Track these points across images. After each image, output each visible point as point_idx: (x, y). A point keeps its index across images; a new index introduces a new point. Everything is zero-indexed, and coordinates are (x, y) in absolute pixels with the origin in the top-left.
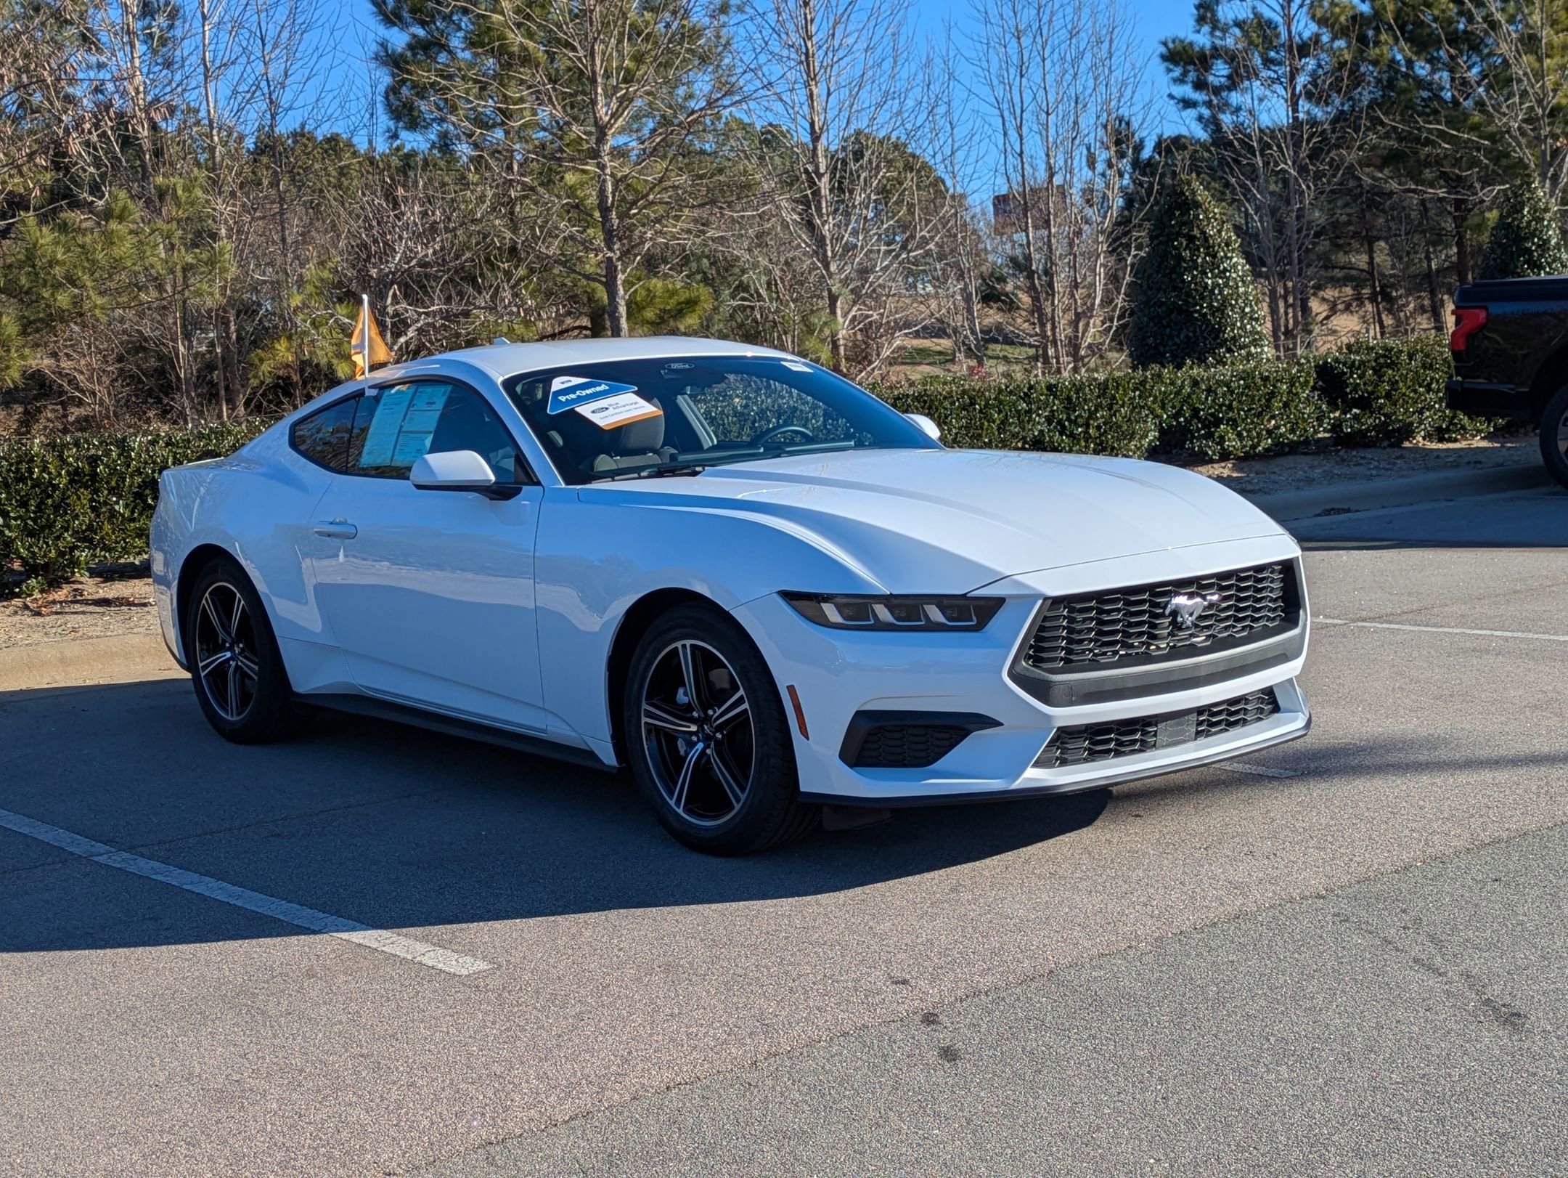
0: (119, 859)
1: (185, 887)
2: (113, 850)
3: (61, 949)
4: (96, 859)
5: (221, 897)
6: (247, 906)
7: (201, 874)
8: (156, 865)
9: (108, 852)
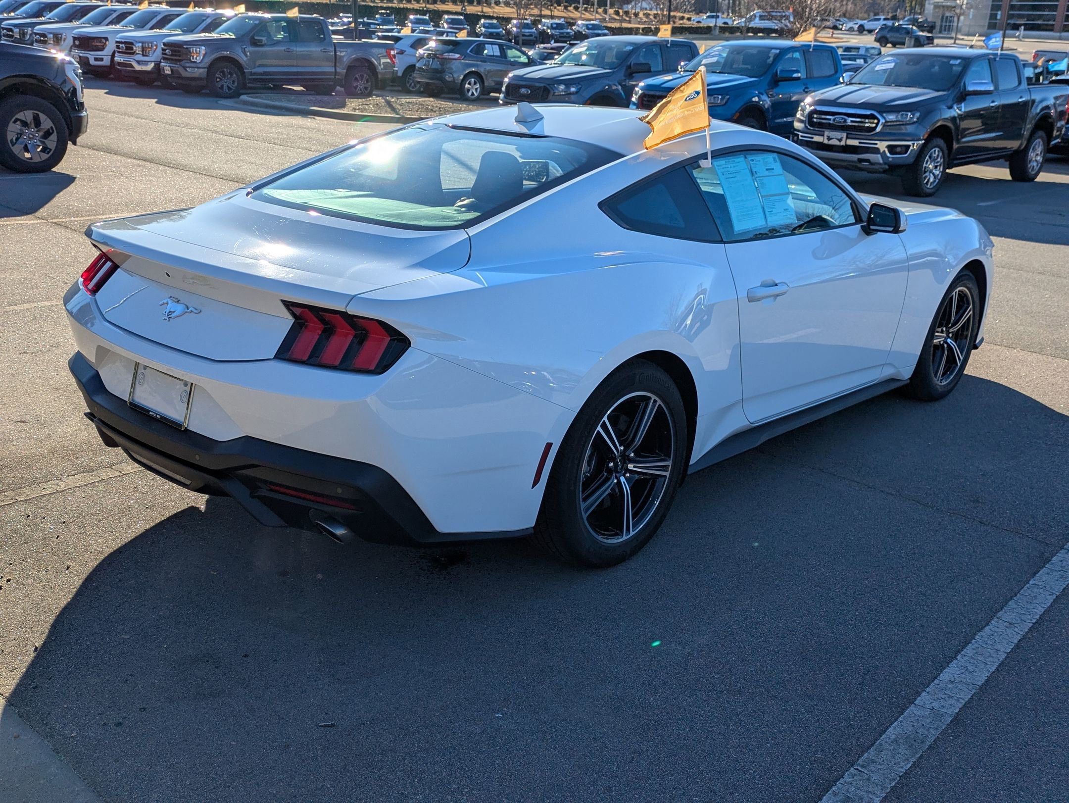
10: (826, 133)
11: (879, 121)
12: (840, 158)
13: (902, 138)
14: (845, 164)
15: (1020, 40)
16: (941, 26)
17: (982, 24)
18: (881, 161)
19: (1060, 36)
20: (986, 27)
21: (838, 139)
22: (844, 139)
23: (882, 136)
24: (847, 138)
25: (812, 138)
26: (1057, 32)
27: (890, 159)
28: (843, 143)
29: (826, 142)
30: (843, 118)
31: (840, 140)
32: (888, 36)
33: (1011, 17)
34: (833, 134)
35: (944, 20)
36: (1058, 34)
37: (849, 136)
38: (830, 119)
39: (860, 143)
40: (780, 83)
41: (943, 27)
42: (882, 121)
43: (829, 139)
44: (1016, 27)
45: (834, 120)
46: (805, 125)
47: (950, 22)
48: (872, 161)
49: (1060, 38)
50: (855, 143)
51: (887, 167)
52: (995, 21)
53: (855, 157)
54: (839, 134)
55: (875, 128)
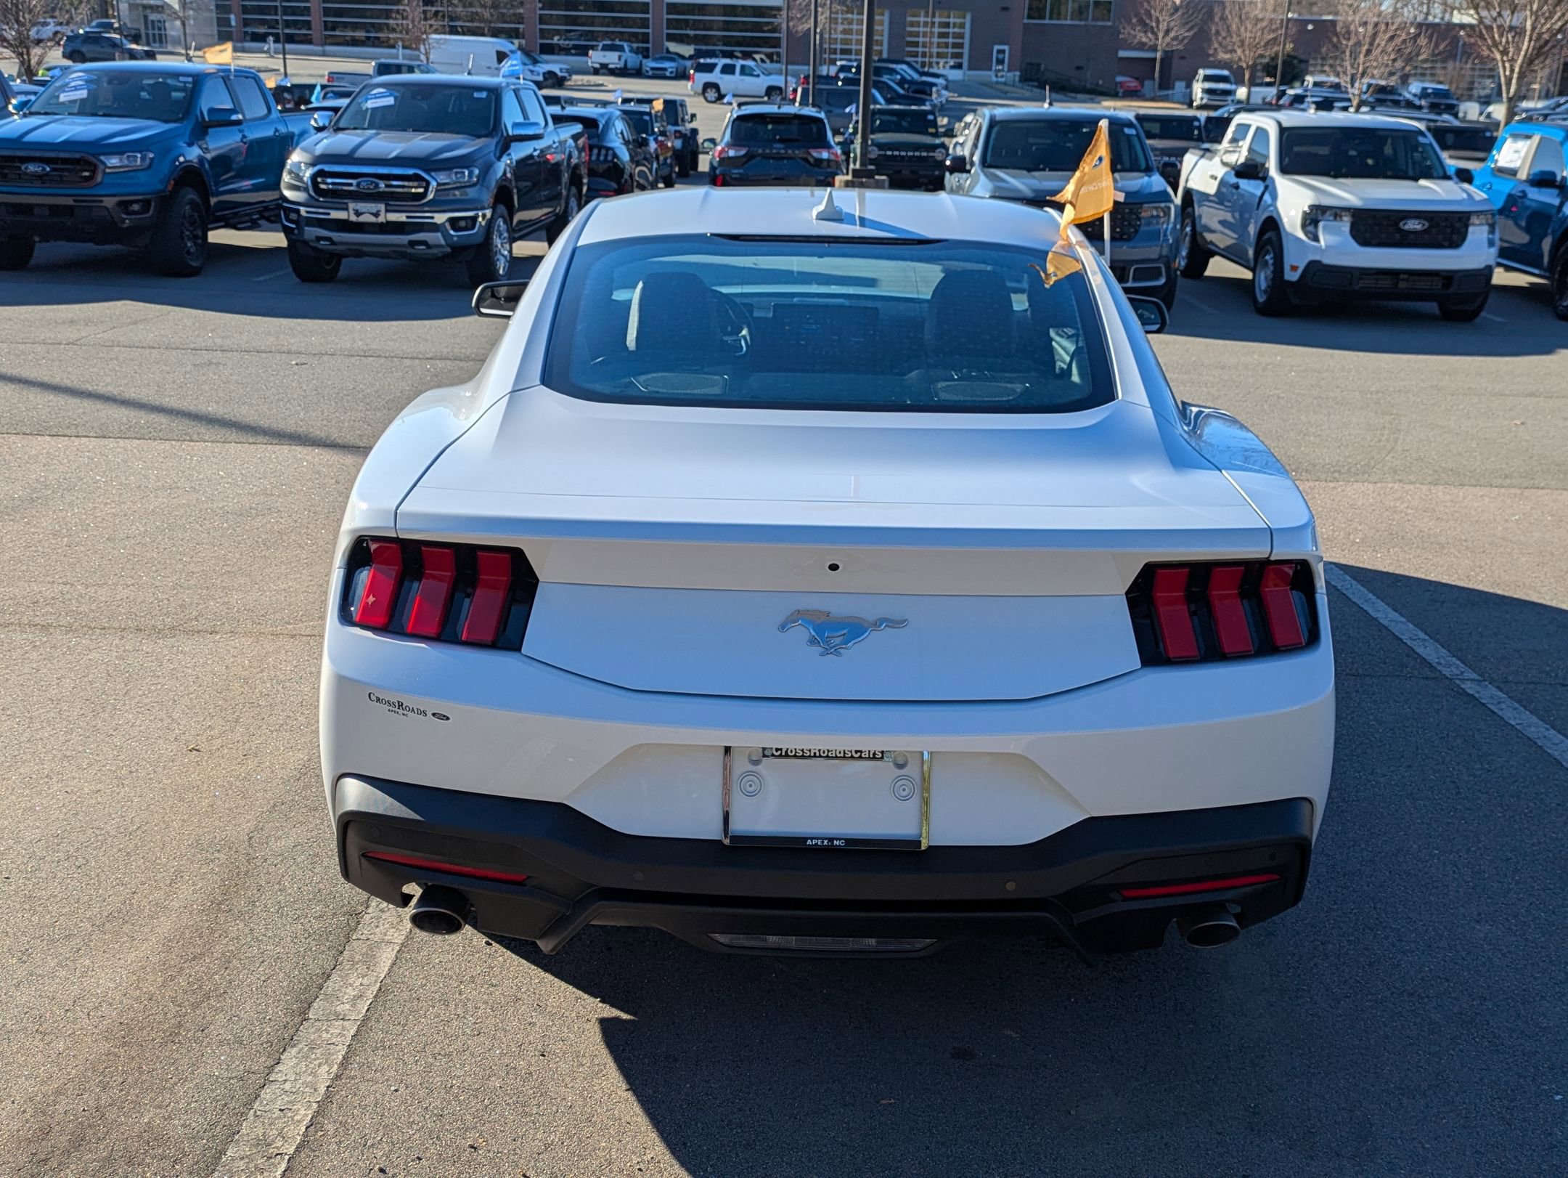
0: (1453, 669)
1: (1404, 620)
2: (1458, 682)
3: (1504, 597)
4: (1475, 676)
5: (1380, 604)
6: (1366, 592)
7: (1386, 628)
8: (1420, 651)
9: (1463, 680)
10: (352, 206)
11: (428, 183)
12: (380, 242)
13: (465, 206)
14: (387, 250)
15: (272, 57)
16: (147, 35)
17: (209, 33)
18: (443, 242)
19: (324, 51)
20: (216, 37)
21: (372, 214)
22: (383, 213)
23: (438, 205)
24: (387, 211)
25: (329, 214)
26: (317, 45)
27: (455, 239)
28: (381, 219)
29: (353, 218)
30: (372, 182)
31: (376, 215)
32: (84, 49)
33: (246, 23)
34: (361, 206)
35: (150, 26)
36: (320, 48)
37: (389, 208)
38: (351, 185)
39: (408, 217)
40: (210, 130)
41: (151, 36)
42: (434, 184)
43: (358, 214)
44: (261, 38)
45: (358, 185)
46: (310, 195)
47: (160, 29)
48: (430, 242)
49: (324, 54)
50: (401, 217)
51: (449, 250)
52: (228, 29)
53: (404, 239)
54: (372, 207)
55: (424, 195)
